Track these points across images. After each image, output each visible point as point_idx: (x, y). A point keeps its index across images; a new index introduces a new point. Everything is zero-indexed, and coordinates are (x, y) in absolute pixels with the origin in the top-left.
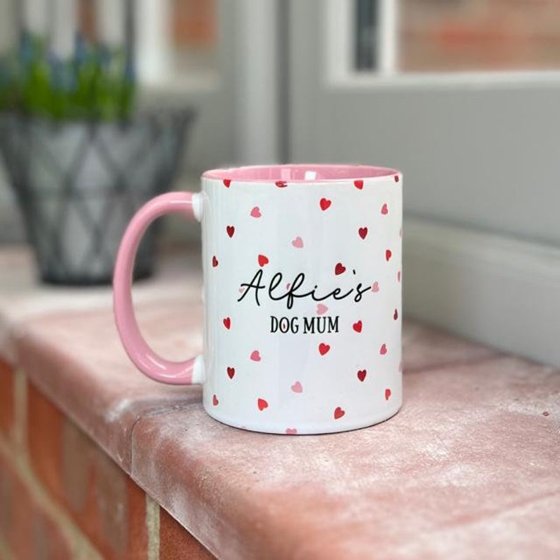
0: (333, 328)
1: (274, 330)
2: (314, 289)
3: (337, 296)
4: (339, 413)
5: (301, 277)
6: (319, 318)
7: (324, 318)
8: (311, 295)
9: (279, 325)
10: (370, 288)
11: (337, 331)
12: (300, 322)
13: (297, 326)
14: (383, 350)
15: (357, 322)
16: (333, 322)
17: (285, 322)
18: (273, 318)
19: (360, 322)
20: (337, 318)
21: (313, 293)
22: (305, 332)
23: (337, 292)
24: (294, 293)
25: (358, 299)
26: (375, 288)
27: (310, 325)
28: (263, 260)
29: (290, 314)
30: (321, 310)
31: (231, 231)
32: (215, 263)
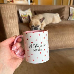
2: (39, 46)
4: (43, 60)
9: (35, 50)
11: (42, 50)
14: (47, 52)
15: (44, 49)
25: (44, 46)
27: (38, 50)
28: (32, 43)
29: (36, 49)
30: (40, 48)
31: (28, 39)
32: (26, 43)
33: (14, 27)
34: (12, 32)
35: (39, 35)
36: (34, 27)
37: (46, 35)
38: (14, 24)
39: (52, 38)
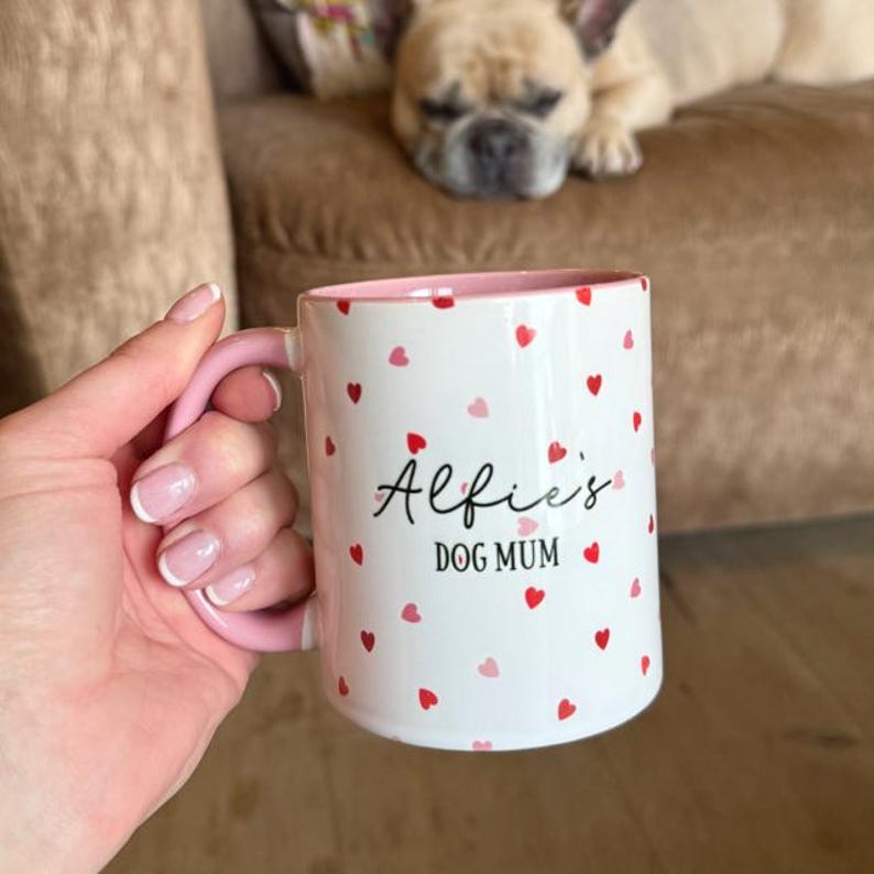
0: (549, 560)
1: (443, 566)
2: (510, 490)
3: (553, 501)
4: (566, 710)
5: (486, 472)
6: (522, 543)
7: (533, 542)
8: (506, 503)
9: (451, 557)
10: (609, 482)
11: (556, 564)
12: (489, 552)
13: (484, 559)
14: (636, 590)
15: (590, 545)
16: (549, 547)
17: (460, 552)
18: (439, 545)
19: (595, 545)
20: (555, 540)
21: (509, 498)
22: (499, 569)
23: (553, 493)
24: (476, 499)
25: (590, 503)
26: (618, 481)
27: (506, 556)
28: (416, 443)
29: (470, 538)
30: (528, 526)
31: (355, 392)
32: (330, 449)
33: (136, 130)
34: (96, 215)
35: (524, 336)
36: (462, 124)
37: (628, 343)
38: (132, 74)
39: (785, 323)
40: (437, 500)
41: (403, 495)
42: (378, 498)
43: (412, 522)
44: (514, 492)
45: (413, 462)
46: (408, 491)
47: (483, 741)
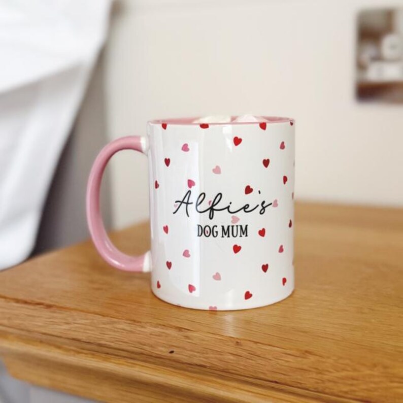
0: (243, 234)
1: (200, 235)
3: (246, 210)
5: (220, 196)
6: (233, 226)
7: (237, 226)
8: (227, 210)
9: (204, 231)
10: (271, 204)
11: (246, 236)
12: (219, 229)
14: (281, 250)
16: (244, 229)
17: (207, 229)
19: (264, 229)
20: (246, 226)
21: (228, 208)
22: (223, 237)
23: (247, 207)
24: (214, 208)
25: (262, 212)
26: (275, 204)
31: (168, 162)
32: (157, 186)
35: (239, 140)
37: (282, 147)
40: (198, 207)
41: (185, 205)
42: (175, 206)
43: (188, 216)
44: (230, 205)
45: (189, 192)
46: (187, 203)
47: (213, 306)
